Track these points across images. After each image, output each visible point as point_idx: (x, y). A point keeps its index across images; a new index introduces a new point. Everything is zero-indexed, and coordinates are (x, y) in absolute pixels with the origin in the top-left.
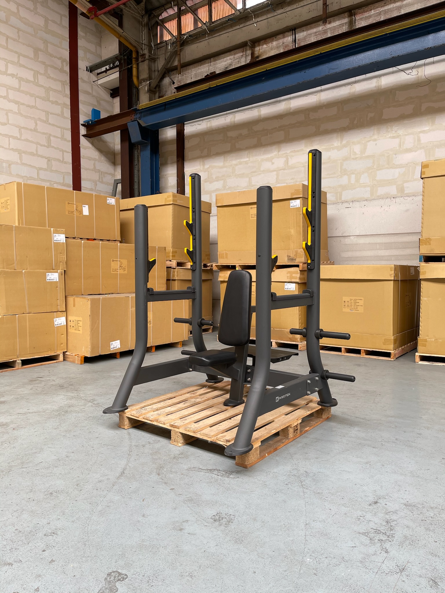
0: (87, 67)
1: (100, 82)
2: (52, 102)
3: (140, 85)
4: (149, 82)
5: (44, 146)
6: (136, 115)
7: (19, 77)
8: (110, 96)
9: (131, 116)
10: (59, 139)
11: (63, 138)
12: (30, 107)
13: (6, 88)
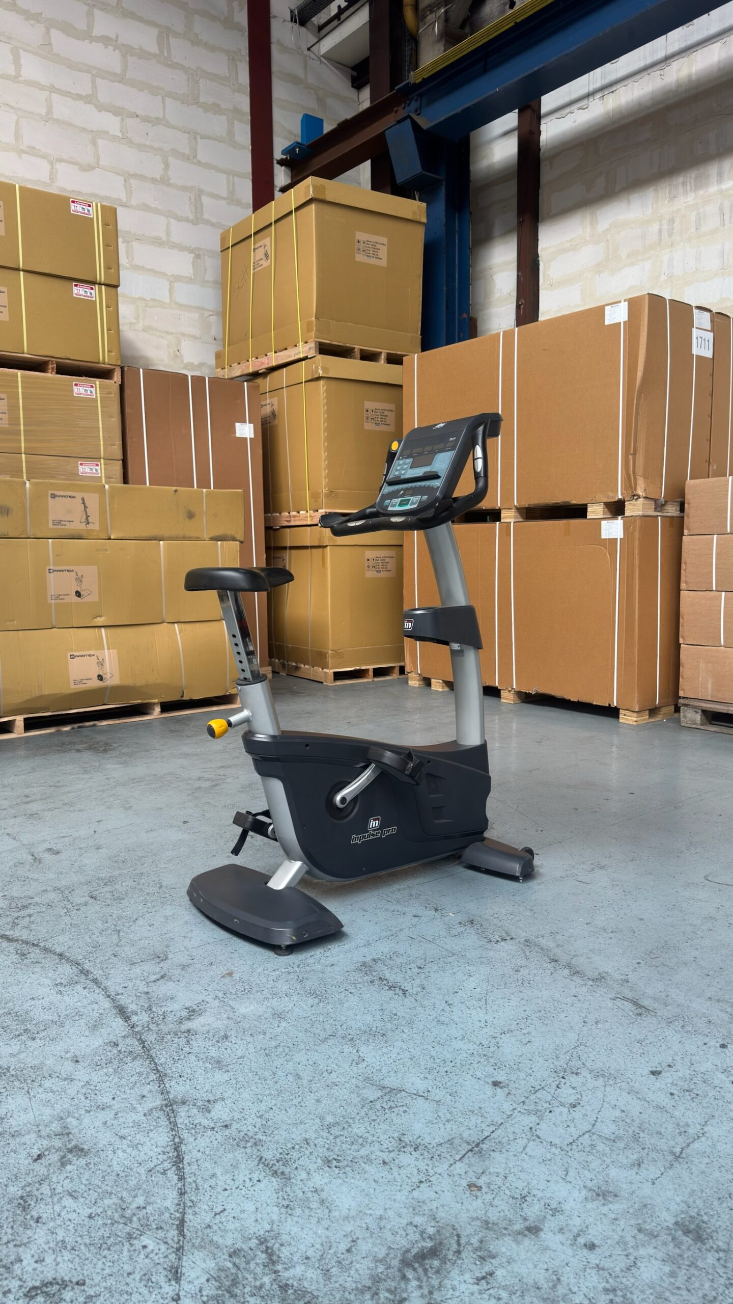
0: (292, 12)
1: (327, 44)
2: (206, 108)
3: (421, 24)
4: (446, 12)
5: (187, 220)
6: (409, 105)
7: (123, 45)
8: (350, 84)
9: (396, 112)
10: (224, 202)
11: (232, 199)
12: (149, 122)
13: (90, 75)
